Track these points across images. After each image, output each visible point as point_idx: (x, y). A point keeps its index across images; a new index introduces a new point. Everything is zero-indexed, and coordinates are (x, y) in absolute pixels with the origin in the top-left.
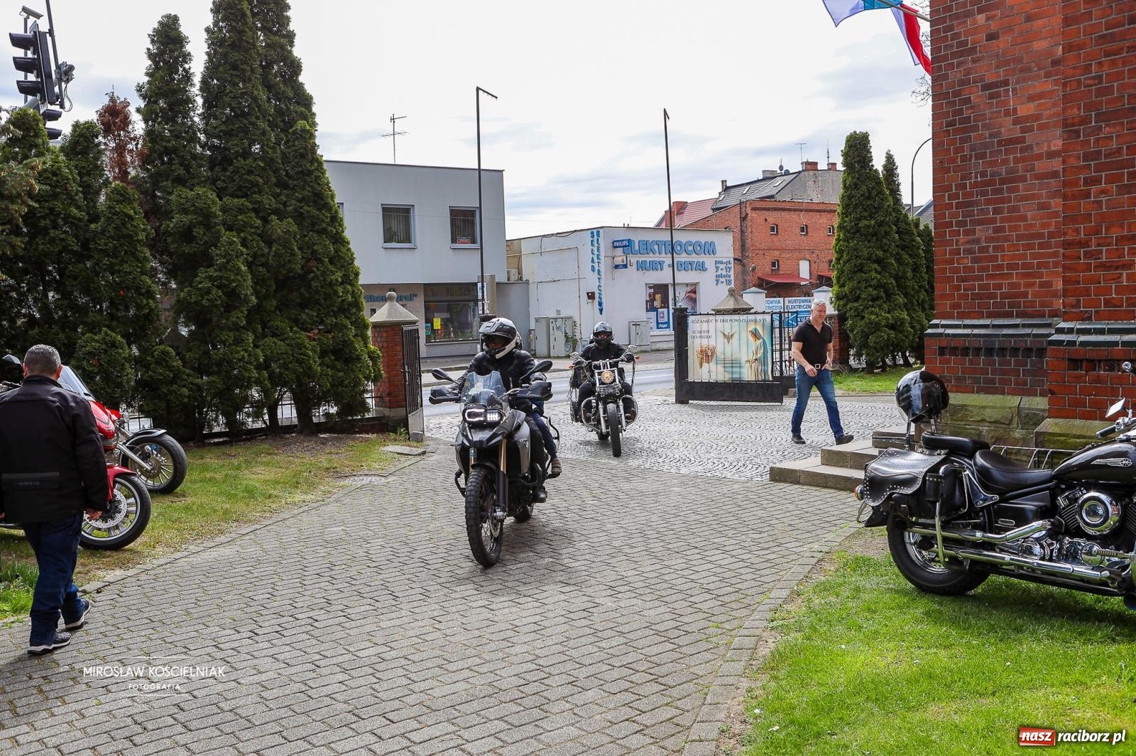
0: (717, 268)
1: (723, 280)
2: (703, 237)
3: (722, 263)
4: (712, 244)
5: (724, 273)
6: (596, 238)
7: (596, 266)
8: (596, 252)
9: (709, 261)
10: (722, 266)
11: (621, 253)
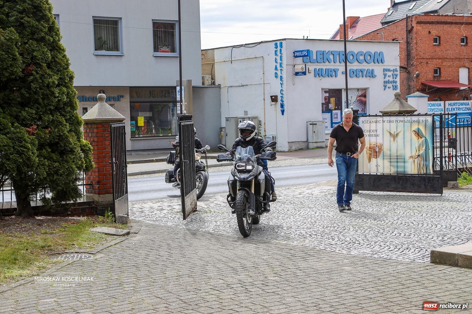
0: (385, 75)
1: (390, 85)
2: (373, 48)
3: (389, 70)
4: (381, 54)
5: (391, 79)
6: (279, 48)
7: (279, 73)
8: (279, 61)
9: (378, 69)
10: (389, 74)
11: (301, 62)
